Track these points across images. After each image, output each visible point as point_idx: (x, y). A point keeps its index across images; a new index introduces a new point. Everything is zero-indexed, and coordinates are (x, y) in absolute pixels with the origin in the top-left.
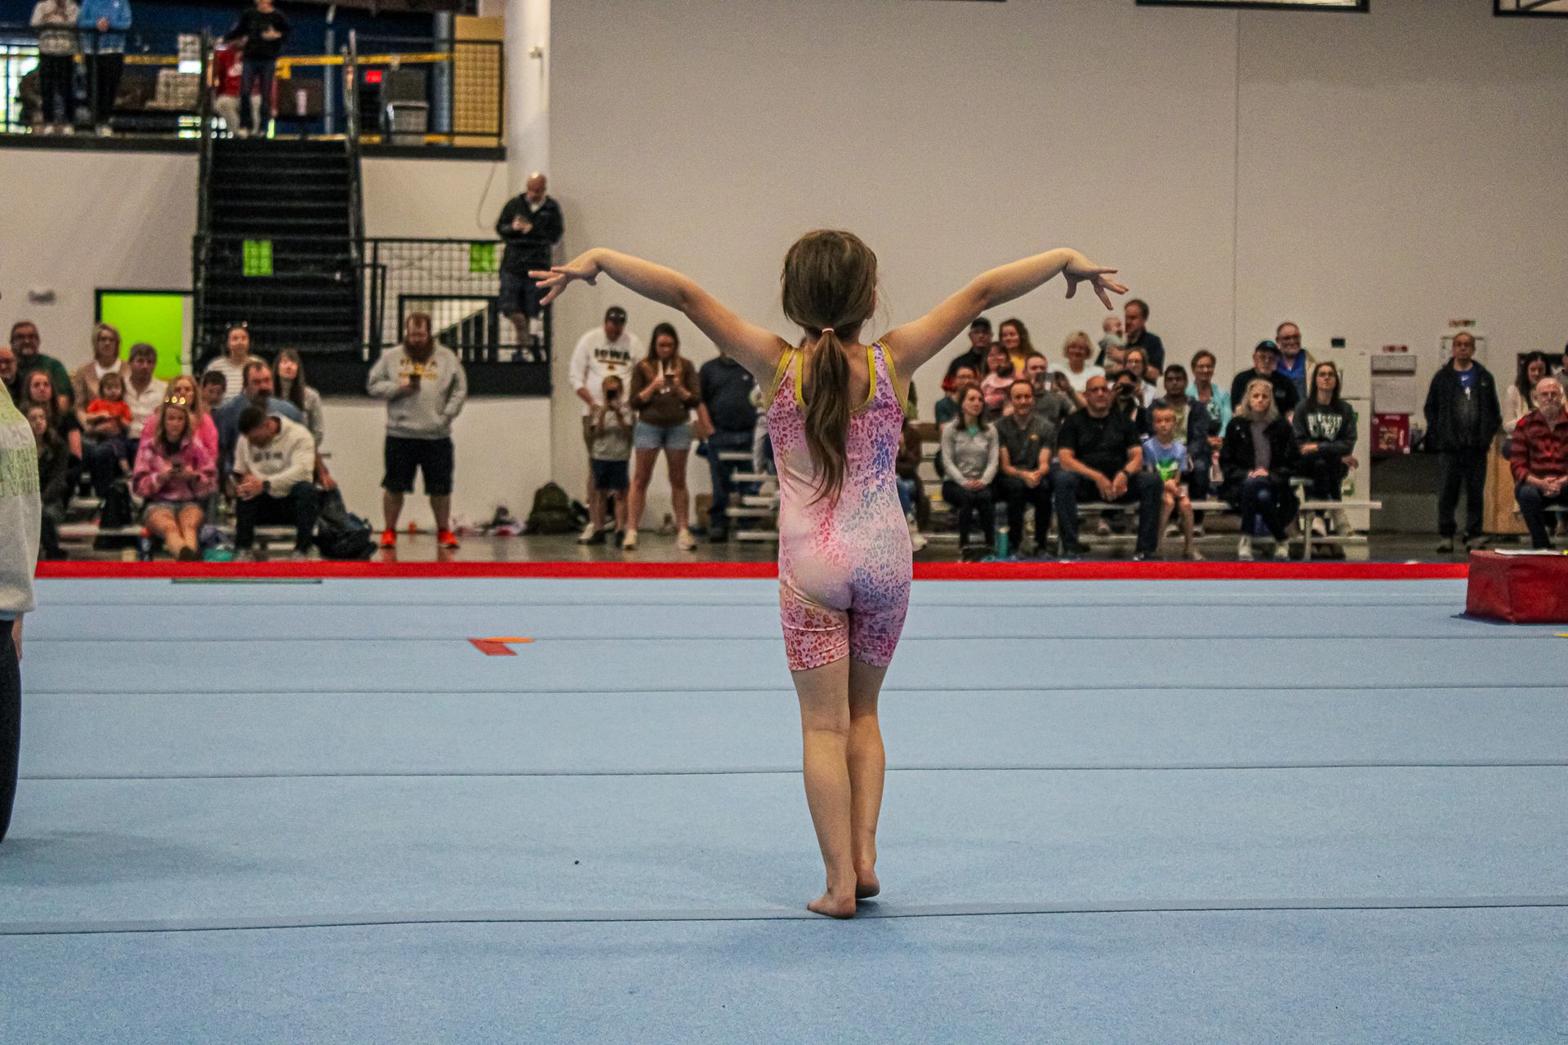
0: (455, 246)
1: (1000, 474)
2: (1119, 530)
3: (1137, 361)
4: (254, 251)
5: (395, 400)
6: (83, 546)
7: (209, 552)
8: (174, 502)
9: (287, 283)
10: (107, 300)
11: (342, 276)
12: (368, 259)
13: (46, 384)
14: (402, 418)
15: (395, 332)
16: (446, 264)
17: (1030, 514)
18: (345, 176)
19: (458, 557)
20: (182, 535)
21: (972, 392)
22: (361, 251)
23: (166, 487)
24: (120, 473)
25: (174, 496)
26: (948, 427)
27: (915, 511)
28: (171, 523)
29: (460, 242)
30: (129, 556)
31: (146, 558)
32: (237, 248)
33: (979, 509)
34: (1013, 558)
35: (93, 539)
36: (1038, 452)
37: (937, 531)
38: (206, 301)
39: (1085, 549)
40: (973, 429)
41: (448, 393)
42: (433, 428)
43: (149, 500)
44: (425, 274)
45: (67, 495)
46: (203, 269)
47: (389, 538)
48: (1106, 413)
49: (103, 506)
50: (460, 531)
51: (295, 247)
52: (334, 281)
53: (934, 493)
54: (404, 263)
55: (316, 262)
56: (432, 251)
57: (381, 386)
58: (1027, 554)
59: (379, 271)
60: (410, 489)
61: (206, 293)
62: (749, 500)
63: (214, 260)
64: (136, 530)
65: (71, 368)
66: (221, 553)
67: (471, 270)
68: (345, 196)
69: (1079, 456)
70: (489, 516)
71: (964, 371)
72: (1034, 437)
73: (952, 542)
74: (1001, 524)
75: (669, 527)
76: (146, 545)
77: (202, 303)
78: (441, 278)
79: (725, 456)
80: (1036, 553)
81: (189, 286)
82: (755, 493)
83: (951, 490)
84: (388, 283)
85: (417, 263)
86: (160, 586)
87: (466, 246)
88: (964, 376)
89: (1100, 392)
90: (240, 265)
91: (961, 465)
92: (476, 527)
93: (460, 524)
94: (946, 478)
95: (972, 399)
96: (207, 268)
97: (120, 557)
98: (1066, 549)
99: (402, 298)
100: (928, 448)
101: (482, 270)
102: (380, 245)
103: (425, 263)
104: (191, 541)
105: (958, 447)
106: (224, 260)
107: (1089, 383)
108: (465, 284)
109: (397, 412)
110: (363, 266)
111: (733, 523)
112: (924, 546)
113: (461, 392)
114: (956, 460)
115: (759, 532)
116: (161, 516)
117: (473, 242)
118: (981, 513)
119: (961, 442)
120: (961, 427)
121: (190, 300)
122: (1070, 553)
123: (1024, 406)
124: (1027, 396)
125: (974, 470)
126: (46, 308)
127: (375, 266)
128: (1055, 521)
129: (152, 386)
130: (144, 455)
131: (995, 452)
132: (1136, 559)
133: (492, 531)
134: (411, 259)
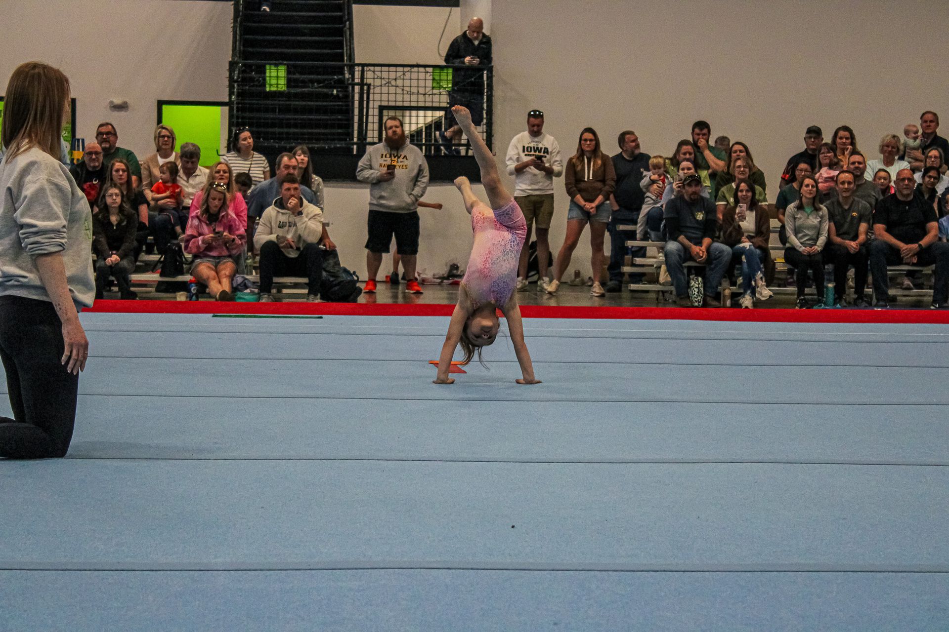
0: (422, 69)
1: (829, 243)
2: (919, 286)
3: (935, 157)
4: (274, 74)
5: (377, 183)
6: (150, 289)
7: (239, 294)
8: (214, 257)
9: (296, 95)
10: (164, 107)
11: (337, 91)
12: (357, 81)
13: (123, 171)
14: (381, 197)
15: (376, 134)
16: (414, 83)
17: (851, 273)
18: (341, 17)
19: (422, 300)
20: (220, 282)
21: (807, 181)
22: (352, 73)
23: (209, 247)
24: (175, 236)
25: (214, 253)
26: (791, 207)
27: (763, 270)
28: (213, 273)
29: (425, 66)
30: (181, 297)
31: (194, 298)
32: (262, 70)
33: (811, 268)
34: (838, 306)
35: (156, 286)
36: (858, 226)
37: (779, 286)
38: (238, 111)
39: (893, 299)
40: (808, 210)
41: (416, 180)
42: (404, 205)
43: (196, 256)
44: (399, 91)
45: (137, 252)
46: (236, 85)
47: (370, 287)
48: (912, 197)
49: (162, 259)
50: (424, 280)
51: (303, 70)
52: (332, 94)
53: (778, 256)
54: (384, 82)
55: (319, 82)
56: (404, 73)
57: (367, 173)
58: (849, 303)
59: (365, 88)
60: (387, 251)
61: (238, 103)
62: (638, 261)
63: (244, 81)
64: (188, 278)
65: (141, 158)
66: (247, 296)
67: (433, 88)
68: (340, 32)
69: (888, 230)
70: (444, 271)
71: (803, 166)
72: (855, 214)
73: (792, 294)
74: (830, 281)
75: (577, 280)
76: (193, 289)
77: (235, 111)
78: (411, 94)
79: (622, 227)
80: (855, 303)
81: (227, 100)
82: (644, 256)
83: (791, 254)
84: (371, 96)
85: (393, 83)
86: (205, 319)
87: (430, 70)
88: (801, 170)
89: (906, 182)
90: (264, 85)
91: (800, 235)
92: (434, 278)
93: (423, 276)
94: (788, 245)
95: (807, 186)
96: (238, 86)
97: (176, 298)
98: (878, 300)
99: (382, 109)
100: (774, 223)
101: (440, 87)
102: (365, 68)
103: (400, 83)
104: (226, 286)
105: (798, 223)
106: (252, 79)
107: (898, 174)
108: (428, 98)
109: (377, 193)
110: (353, 85)
111: (626, 278)
112: (770, 296)
113: (426, 180)
114: (796, 232)
115: (644, 284)
116: (204, 268)
117: (434, 67)
118: (814, 273)
119: (800, 219)
120: (800, 207)
121: (227, 108)
122: (881, 303)
123: (847, 190)
124: (849, 183)
125: (807, 240)
126: (123, 113)
127: (362, 84)
128: (870, 279)
129: (198, 172)
130: (192, 222)
131: (826, 226)
132: (932, 308)
133: (445, 281)
134: (389, 79)
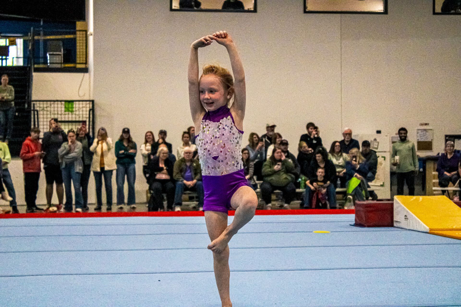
0: (59, 103)
11: (18, 114)
12: (32, 108)
16: (56, 109)
29: (61, 101)
44: (49, 113)
54: (41, 109)
56: (51, 105)
59: (36, 112)
67: (65, 111)
78: (54, 114)
85: (45, 109)
87: (63, 103)
101: (69, 111)
103: (49, 109)
108: (63, 116)
110: (31, 110)
117: (66, 101)
127: (34, 110)
134: (43, 107)
